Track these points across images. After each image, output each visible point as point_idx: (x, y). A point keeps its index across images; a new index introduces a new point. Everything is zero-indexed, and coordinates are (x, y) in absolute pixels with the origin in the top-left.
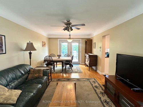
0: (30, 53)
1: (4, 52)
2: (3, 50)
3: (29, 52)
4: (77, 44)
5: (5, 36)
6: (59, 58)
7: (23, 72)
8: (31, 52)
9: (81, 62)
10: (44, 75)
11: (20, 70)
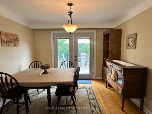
4: (88, 41)
9: (94, 75)
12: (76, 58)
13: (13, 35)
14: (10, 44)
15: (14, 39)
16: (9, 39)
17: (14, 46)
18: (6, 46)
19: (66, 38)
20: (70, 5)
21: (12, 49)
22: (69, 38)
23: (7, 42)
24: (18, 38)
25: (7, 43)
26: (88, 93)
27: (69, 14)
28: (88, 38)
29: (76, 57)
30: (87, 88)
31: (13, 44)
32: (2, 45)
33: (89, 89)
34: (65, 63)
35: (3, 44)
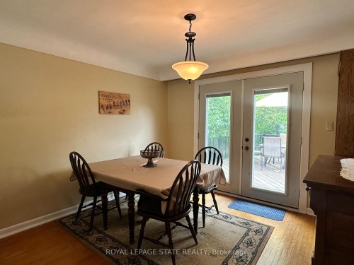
12: (246, 144)
13: (120, 96)
14: (113, 110)
15: (121, 103)
16: (112, 103)
17: (121, 113)
18: (105, 113)
19: (224, 95)
20: (190, 17)
21: (115, 118)
22: (231, 92)
23: (109, 107)
24: (129, 101)
25: (107, 108)
26: (241, 241)
27: (188, 38)
28: (285, 90)
29: (247, 140)
30: (254, 227)
31: (118, 110)
32: (100, 112)
33: (257, 232)
34: (205, 153)
35: (101, 110)
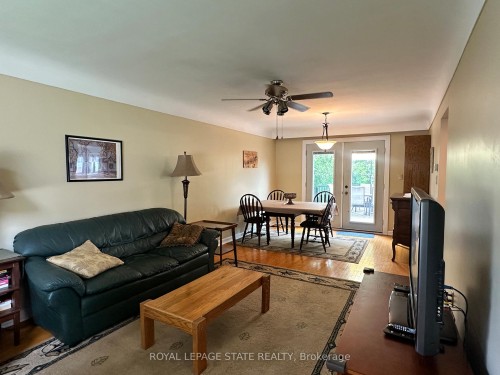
0: (186, 183)
1: (119, 177)
2: (115, 172)
3: (183, 178)
4: (372, 157)
5: (121, 142)
6: (290, 203)
7: (153, 227)
8: (189, 178)
9: (385, 228)
10: (201, 241)
11: (146, 220)
12: (346, 190)
13: (252, 154)
14: (249, 165)
15: (253, 159)
16: (249, 160)
17: (253, 167)
18: (246, 167)
19: (328, 153)
22: (334, 151)
24: (257, 157)
25: (247, 163)
29: (346, 187)
30: (358, 240)
32: (243, 167)
33: (360, 242)
34: (322, 196)
